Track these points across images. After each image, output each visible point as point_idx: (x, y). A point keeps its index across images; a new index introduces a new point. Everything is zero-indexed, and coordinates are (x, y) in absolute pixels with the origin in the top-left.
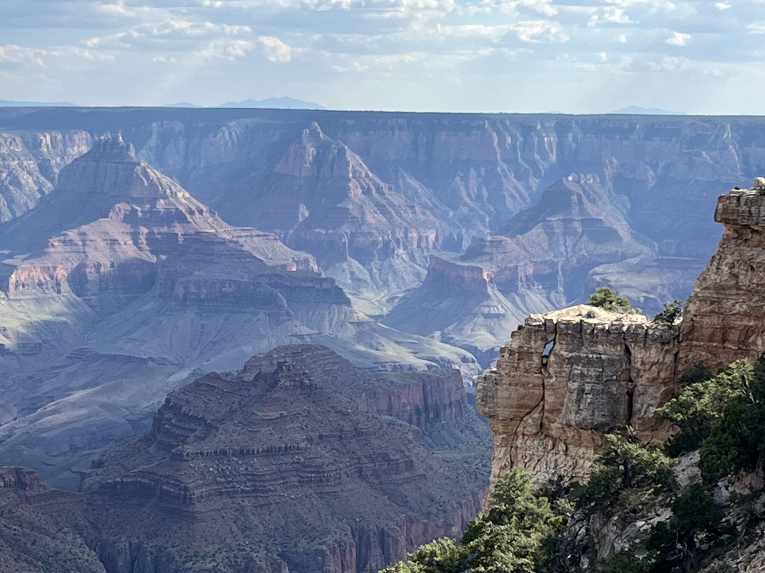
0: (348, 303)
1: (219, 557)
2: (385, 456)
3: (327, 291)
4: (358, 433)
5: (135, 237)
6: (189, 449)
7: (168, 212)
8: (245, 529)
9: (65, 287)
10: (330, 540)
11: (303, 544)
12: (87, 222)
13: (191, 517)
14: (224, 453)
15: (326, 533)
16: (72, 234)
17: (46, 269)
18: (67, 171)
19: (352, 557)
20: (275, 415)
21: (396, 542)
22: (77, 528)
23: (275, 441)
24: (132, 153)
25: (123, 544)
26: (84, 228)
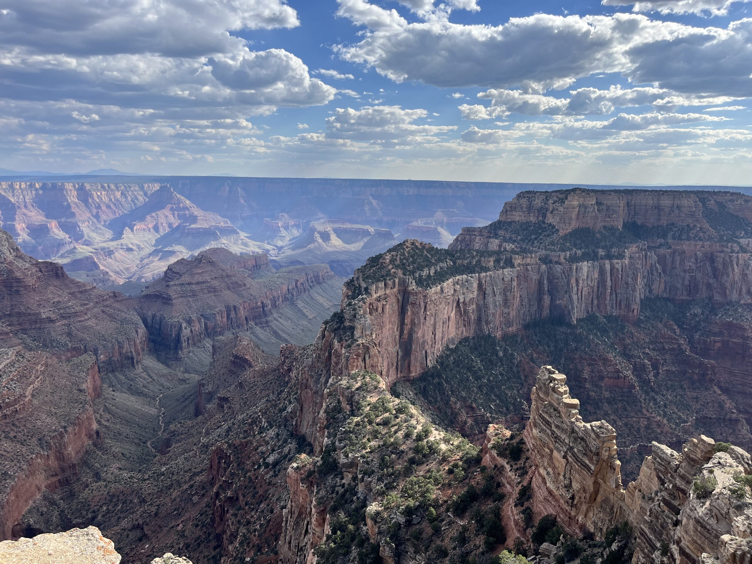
0: (238, 233)
1: (180, 317)
2: (236, 283)
3: (232, 230)
4: (228, 276)
5: (174, 215)
6: (172, 283)
7: (183, 207)
8: (190, 307)
9: (152, 230)
10: (217, 310)
11: (208, 311)
12: (158, 210)
13: (172, 305)
14: (183, 284)
15: (216, 307)
16: (154, 214)
17: (145, 225)
18: (152, 195)
19: (225, 315)
20: (200, 271)
21: (239, 309)
22: (135, 310)
23: (200, 279)
24: (172, 190)
25: (150, 314)
26: (157, 212)
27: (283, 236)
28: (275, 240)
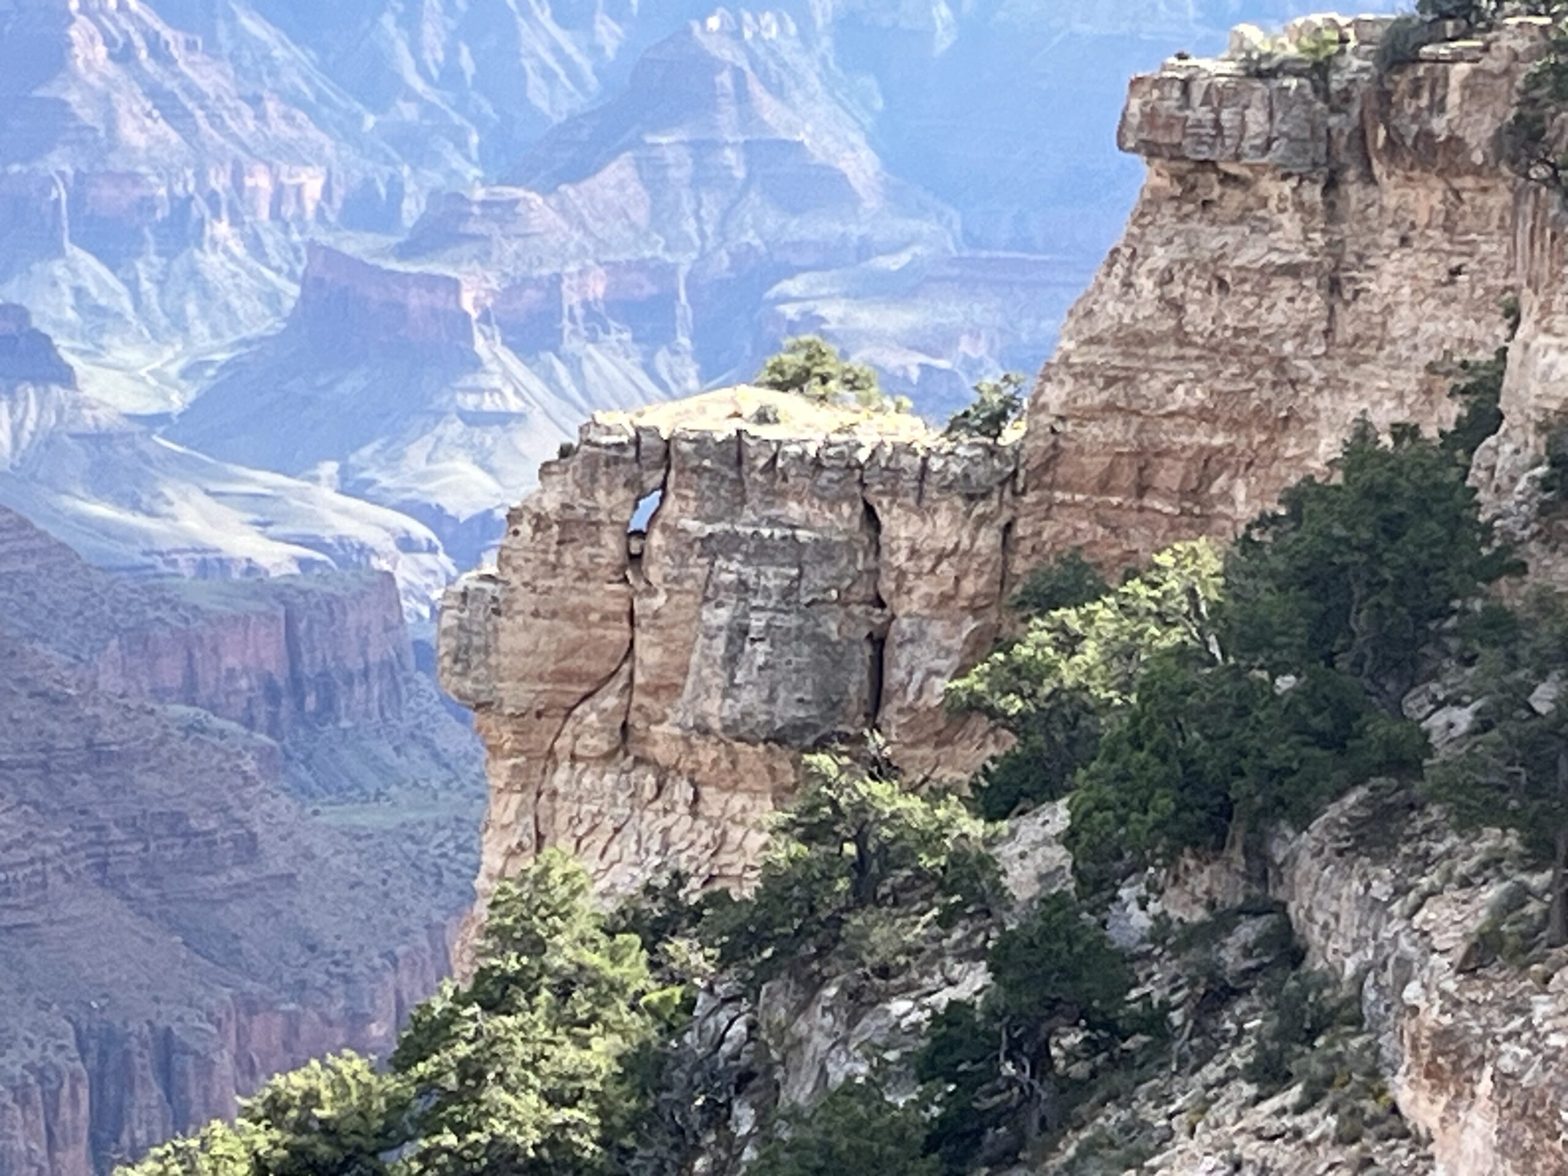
0: (66, 377)
2: (175, 822)
4: (96, 755)
10: (12, 1063)
19: (77, 1113)
21: (206, 1067)
27: (504, 419)
28: (416, 455)
